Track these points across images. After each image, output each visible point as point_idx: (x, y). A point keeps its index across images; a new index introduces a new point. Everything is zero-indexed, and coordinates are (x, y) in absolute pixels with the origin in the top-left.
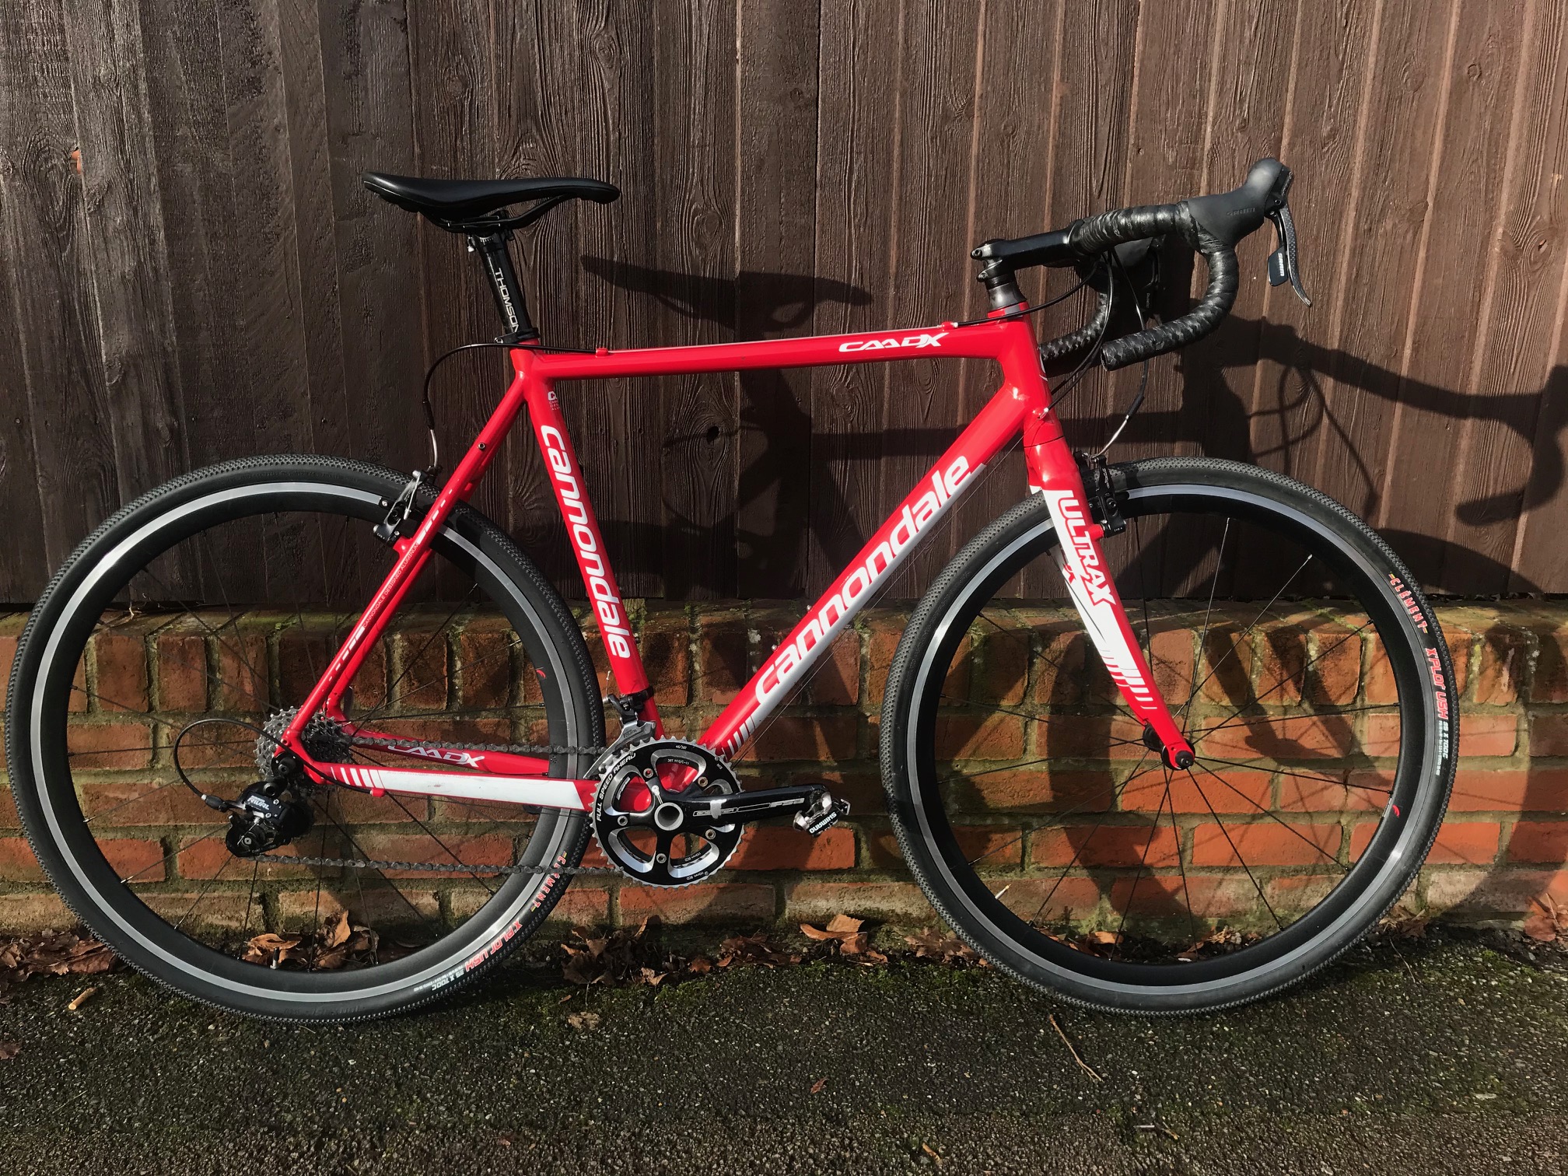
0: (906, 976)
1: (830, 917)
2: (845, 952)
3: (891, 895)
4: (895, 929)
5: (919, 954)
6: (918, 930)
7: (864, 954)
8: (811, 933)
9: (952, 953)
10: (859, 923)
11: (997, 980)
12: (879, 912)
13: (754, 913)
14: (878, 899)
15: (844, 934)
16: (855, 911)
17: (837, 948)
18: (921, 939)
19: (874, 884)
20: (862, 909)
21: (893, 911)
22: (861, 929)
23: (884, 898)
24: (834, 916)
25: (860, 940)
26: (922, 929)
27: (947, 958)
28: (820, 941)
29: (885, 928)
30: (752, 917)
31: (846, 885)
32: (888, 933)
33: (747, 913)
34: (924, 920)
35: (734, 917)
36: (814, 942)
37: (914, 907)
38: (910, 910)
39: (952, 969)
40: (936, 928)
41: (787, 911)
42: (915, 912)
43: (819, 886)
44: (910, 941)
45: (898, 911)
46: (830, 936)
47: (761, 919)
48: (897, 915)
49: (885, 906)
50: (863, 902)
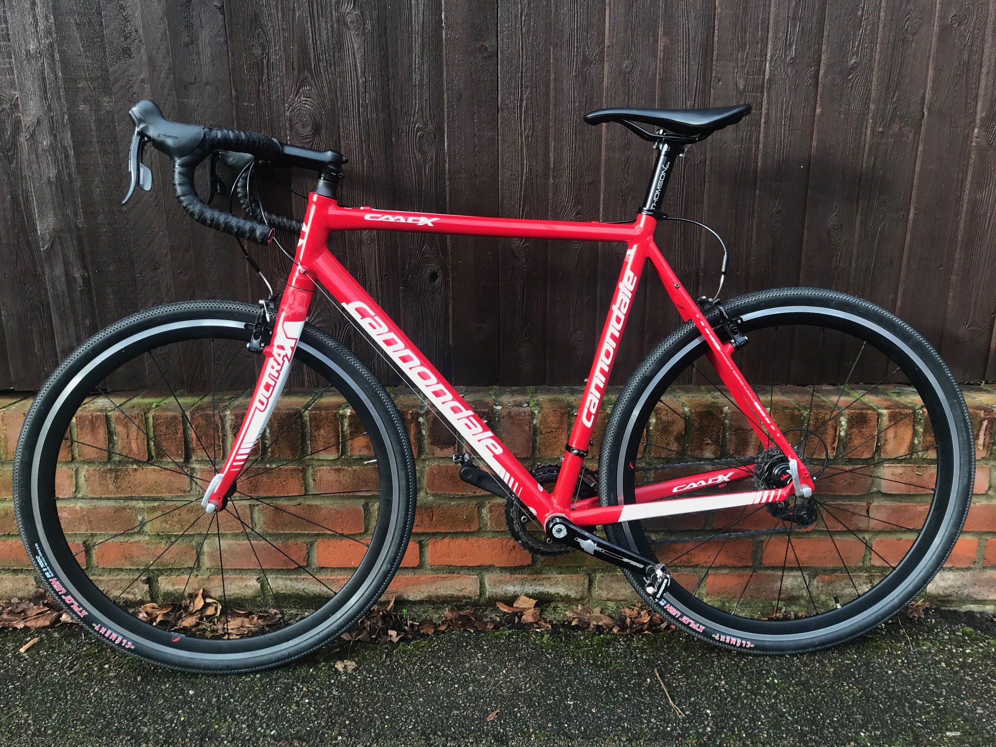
0: (561, 640)
1: (515, 597)
2: (524, 620)
3: (557, 583)
4: (560, 605)
5: (574, 623)
6: (574, 607)
7: (536, 623)
8: (505, 609)
9: (595, 623)
10: (534, 602)
11: (623, 643)
12: (548, 594)
13: (466, 594)
14: (548, 586)
15: (525, 609)
16: (533, 593)
17: (520, 617)
18: (576, 613)
19: (545, 576)
20: (537, 592)
21: (558, 594)
22: (536, 605)
23: (552, 585)
24: (518, 596)
25: (536, 613)
26: (577, 606)
27: (591, 626)
28: (509, 613)
29: (553, 605)
30: (464, 597)
31: (526, 576)
32: (555, 608)
33: (461, 594)
34: (579, 600)
35: (452, 596)
36: (505, 613)
37: (572, 591)
38: (569, 593)
39: (594, 634)
40: (587, 605)
41: (487, 593)
42: (573, 594)
43: (508, 577)
44: (569, 614)
45: (562, 594)
46: (516, 610)
47: (470, 598)
48: (561, 596)
49: (552, 590)
50: (538, 588)
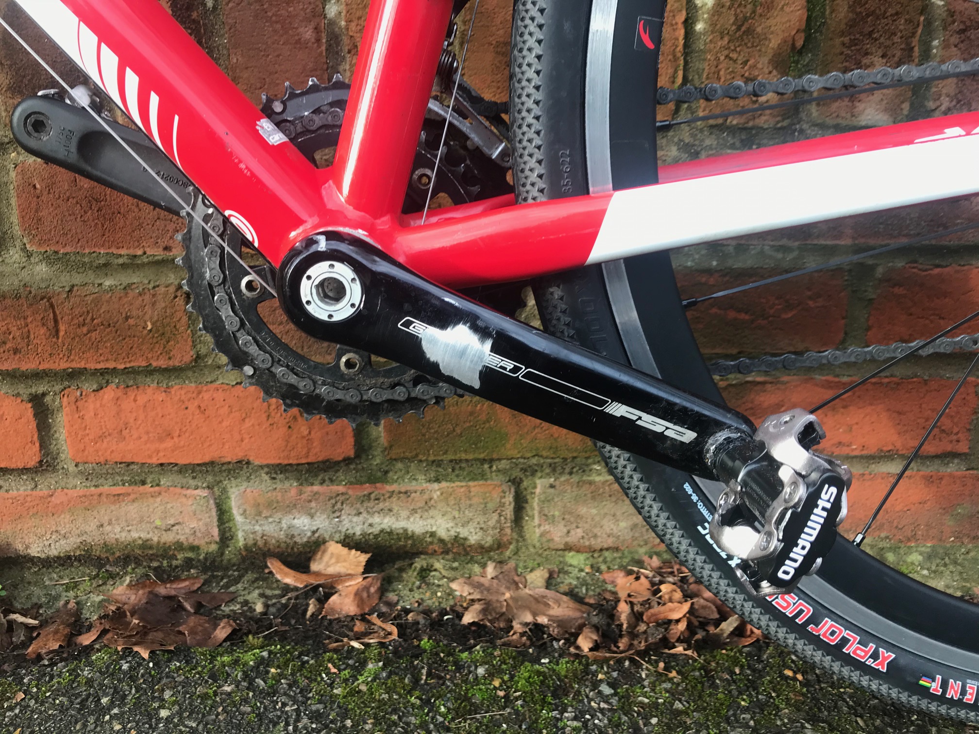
1: (315, 546)
2: (333, 610)
3: (428, 505)
4: (437, 565)
5: (467, 619)
6: (477, 569)
8: (289, 578)
9: (529, 618)
10: (363, 558)
12: (406, 535)
13: (182, 538)
14: (404, 513)
15: (339, 578)
16: (364, 534)
17: (323, 600)
18: (479, 586)
19: (395, 487)
20: (376, 530)
21: (433, 534)
22: (369, 568)
23: (414, 511)
24: (324, 542)
25: (367, 588)
26: (484, 566)
27: (517, 627)
28: (296, 589)
29: (419, 563)
30: (179, 546)
31: (341, 489)
32: (424, 573)
33: (169, 538)
34: (490, 549)
35: (146, 545)
36: (287, 589)
37: (471, 527)
38: (464, 532)
40: (512, 564)
41: (240, 535)
42: (473, 536)
43: (293, 492)
44: (460, 589)
45: (442, 533)
46: (314, 581)
47: (194, 548)
48: (441, 541)
49: (417, 526)
50: (376, 519)
